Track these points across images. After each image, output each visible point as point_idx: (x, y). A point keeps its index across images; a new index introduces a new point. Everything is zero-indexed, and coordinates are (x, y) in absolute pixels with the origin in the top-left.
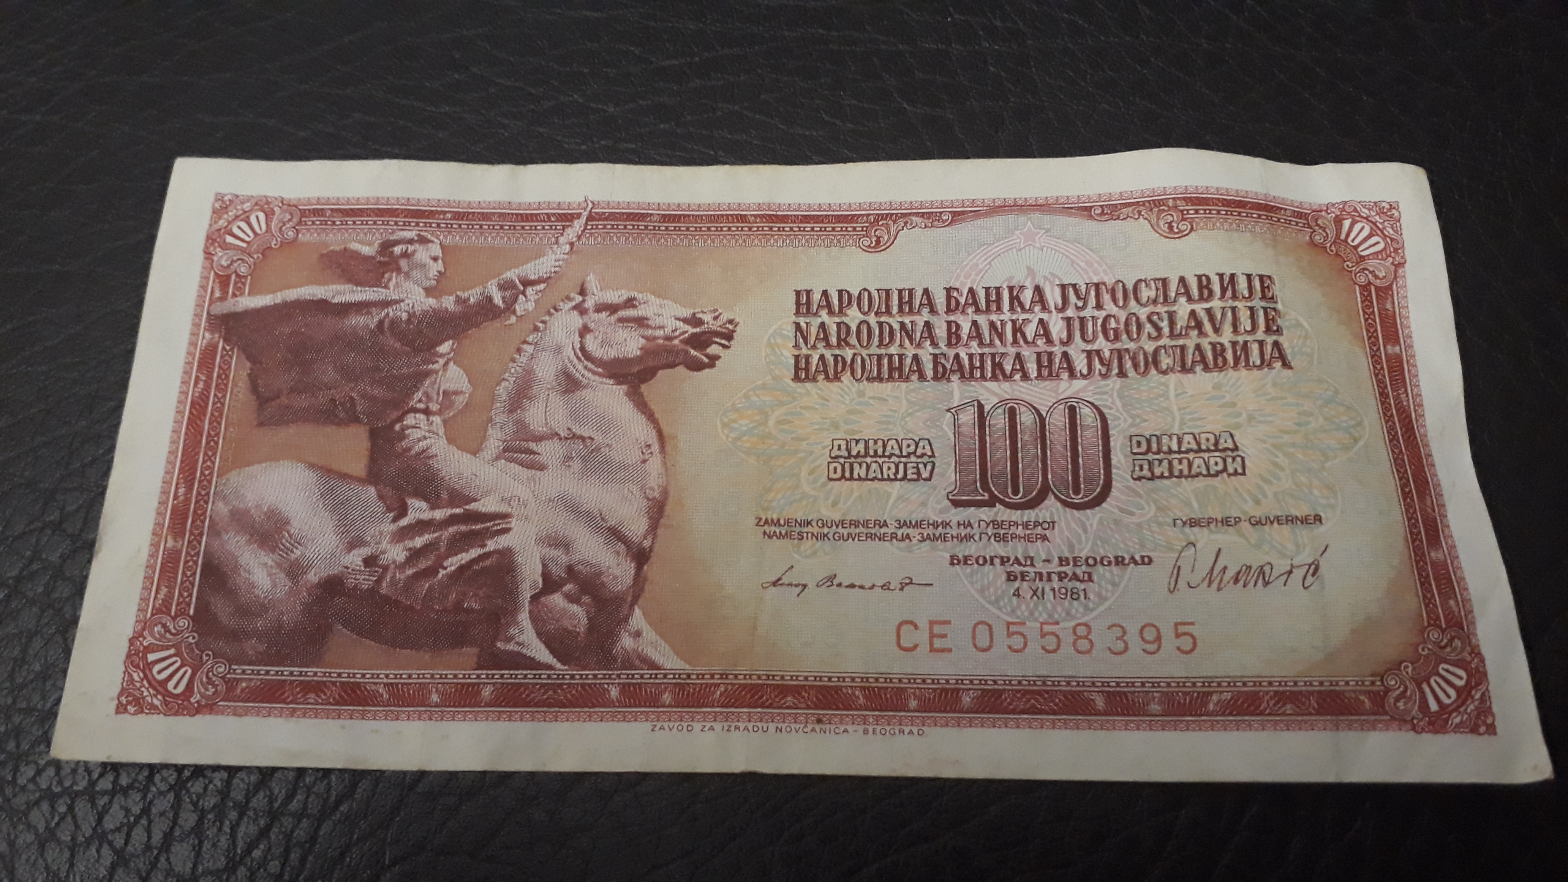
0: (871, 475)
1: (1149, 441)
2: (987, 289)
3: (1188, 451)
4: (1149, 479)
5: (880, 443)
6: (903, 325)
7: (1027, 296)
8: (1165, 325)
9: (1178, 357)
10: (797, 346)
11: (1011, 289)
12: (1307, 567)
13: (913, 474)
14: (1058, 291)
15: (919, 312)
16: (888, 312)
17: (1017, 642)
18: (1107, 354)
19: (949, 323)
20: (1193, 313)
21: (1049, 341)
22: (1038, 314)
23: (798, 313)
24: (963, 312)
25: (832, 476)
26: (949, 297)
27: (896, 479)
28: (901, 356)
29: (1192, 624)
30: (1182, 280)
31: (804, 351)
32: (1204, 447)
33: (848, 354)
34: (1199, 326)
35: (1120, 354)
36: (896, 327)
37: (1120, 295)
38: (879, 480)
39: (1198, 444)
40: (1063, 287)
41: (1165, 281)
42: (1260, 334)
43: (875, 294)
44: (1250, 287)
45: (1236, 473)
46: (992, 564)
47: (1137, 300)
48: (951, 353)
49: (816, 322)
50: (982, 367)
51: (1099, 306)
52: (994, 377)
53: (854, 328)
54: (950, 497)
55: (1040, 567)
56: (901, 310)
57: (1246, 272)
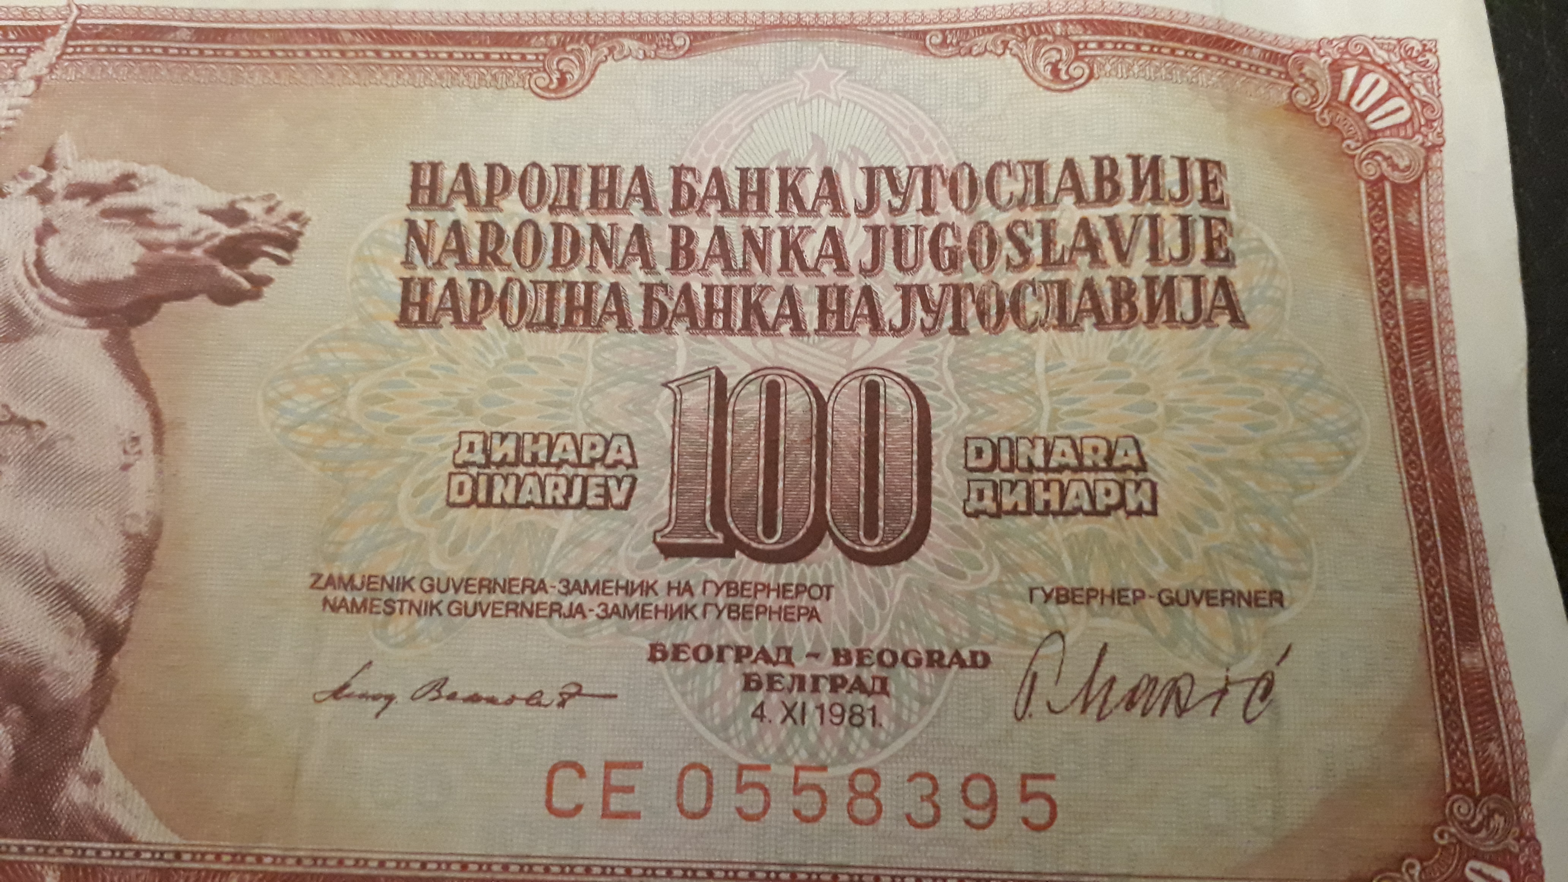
0: (524, 498)
1: (996, 449)
2: (744, 172)
3: (1061, 469)
4: (992, 516)
5: (544, 441)
6: (596, 230)
7: (810, 186)
8: (1035, 244)
9: (1054, 300)
10: (408, 263)
11: (783, 173)
12: (1253, 683)
13: (597, 496)
14: (861, 179)
15: (625, 209)
16: (573, 206)
17: (753, 800)
18: (936, 293)
19: (676, 230)
20: (1084, 224)
21: (842, 267)
22: (827, 219)
23: (414, 203)
24: (701, 211)
25: (455, 498)
26: (677, 184)
27: (567, 506)
28: (590, 287)
29: (1052, 777)
30: (1070, 165)
31: (421, 272)
32: (1088, 462)
33: (497, 279)
34: (1093, 246)
35: (958, 292)
36: (585, 232)
37: (964, 189)
38: (537, 506)
39: (1079, 456)
40: (871, 173)
41: (1040, 167)
42: (1196, 266)
43: (551, 174)
44: (1184, 181)
45: (1140, 511)
46: (721, 659)
47: (992, 197)
48: (677, 283)
49: (444, 220)
50: (727, 311)
51: (928, 208)
52: (747, 329)
53: (510, 232)
54: (659, 539)
55: (803, 666)
56: (594, 203)
57: (1180, 155)
